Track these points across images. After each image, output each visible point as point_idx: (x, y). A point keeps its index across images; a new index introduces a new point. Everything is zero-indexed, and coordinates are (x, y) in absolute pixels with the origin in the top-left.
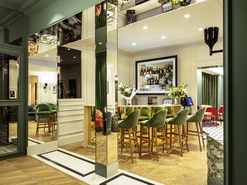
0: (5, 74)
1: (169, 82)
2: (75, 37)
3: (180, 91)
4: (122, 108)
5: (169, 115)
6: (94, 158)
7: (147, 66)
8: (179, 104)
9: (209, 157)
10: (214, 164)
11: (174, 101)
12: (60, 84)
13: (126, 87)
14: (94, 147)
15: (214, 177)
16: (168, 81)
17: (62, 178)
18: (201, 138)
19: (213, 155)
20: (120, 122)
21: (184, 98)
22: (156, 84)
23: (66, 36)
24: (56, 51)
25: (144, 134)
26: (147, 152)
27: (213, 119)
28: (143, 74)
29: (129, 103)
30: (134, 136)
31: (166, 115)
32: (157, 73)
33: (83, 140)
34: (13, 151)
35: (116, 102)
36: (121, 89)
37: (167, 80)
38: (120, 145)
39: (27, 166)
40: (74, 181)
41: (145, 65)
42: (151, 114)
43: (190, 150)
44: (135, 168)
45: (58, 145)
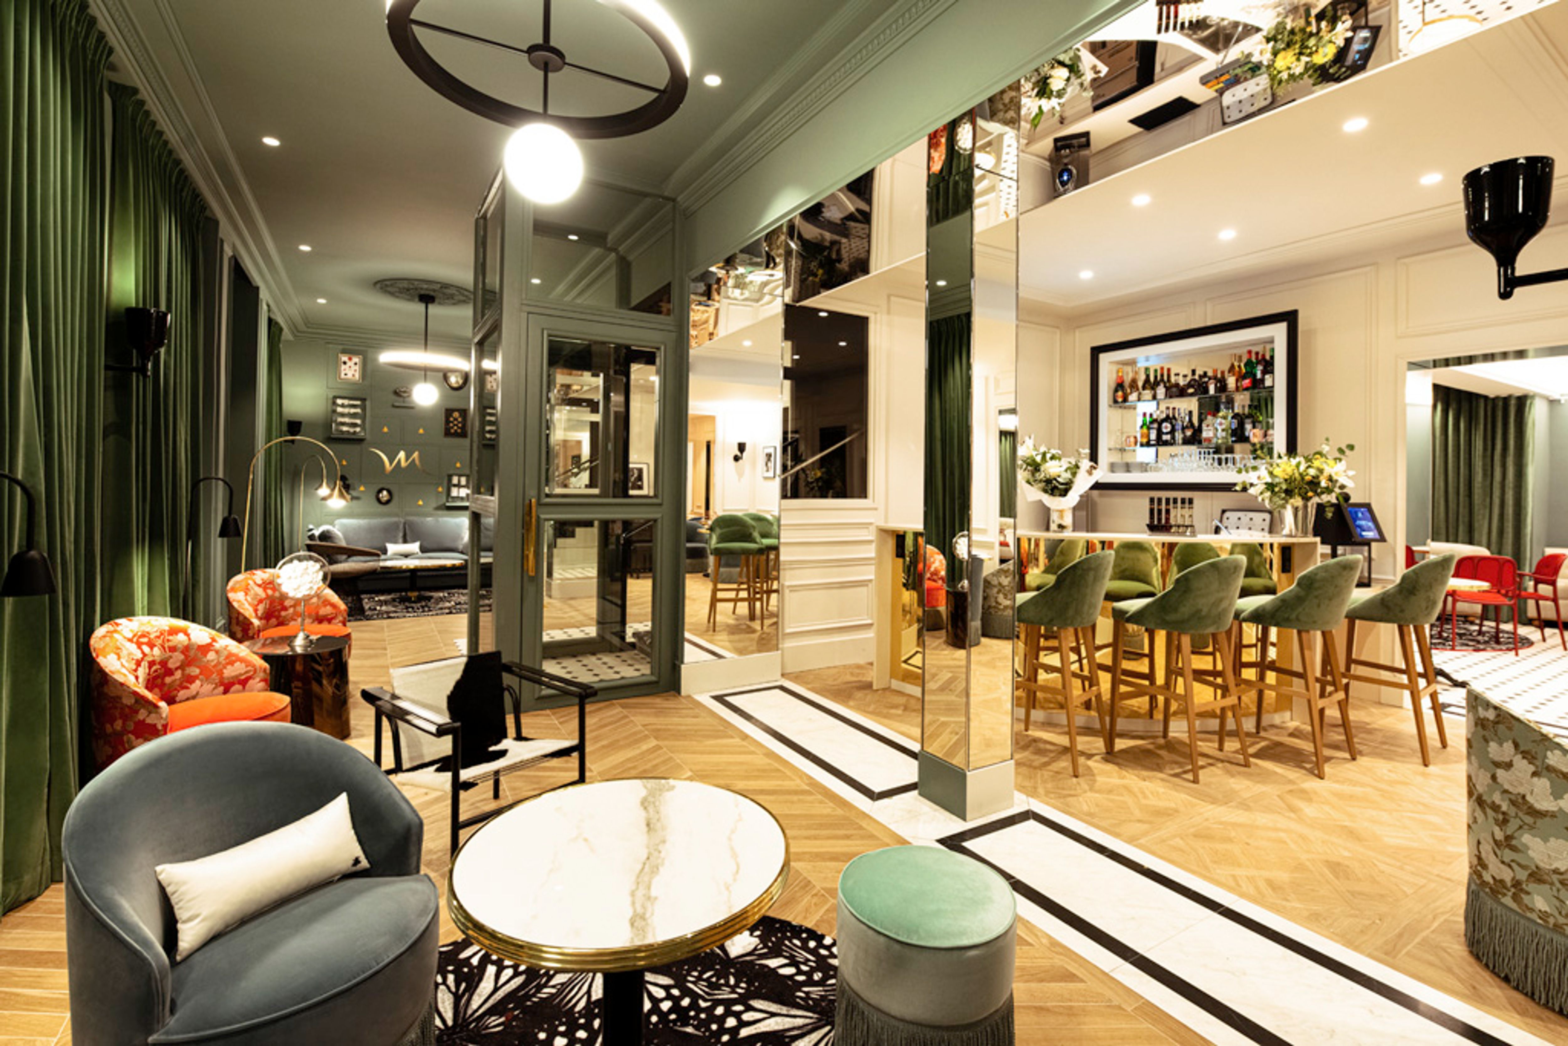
0: (616, 413)
1: (1254, 434)
2: (844, 266)
3: (1312, 472)
4: (1030, 540)
5: (1256, 582)
6: (917, 732)
7: (1142, 364)
8: (1305, 534)
9: (1477, 800)
10: (1508, 838)
11: (1282, 521)
12: (790, 444)
13: (1048, 456)
14: (916, 691)
15: (1508, 900)
16: (1248, 427)
17: (796, 792)
18: (1426, 703)
19: (1506, 791)
20: (1022, 598)
21: (1333, 505)
22: (1187, 442)
23: (813, 265)
24: (780, 324)
25: (1126, 656)
26: (1141, 738)
27: (1492, 614)
28: (1125, 400)
29: (1064, 524)
30: (1080, 660)
31: (1241, 581)
32: (1192, 395)
33: (873, 658)
34: (637, 674)
35: (1003, 514)
36: (1028, 464)
37: (1241, 425)
38: (1020, 693)
39: (679, 731)
40: (840, 812)
41: (1132, 363)
42: (1164, 575)
43: (1361, 753)
44: (1087, 799)
45: (783, 668)
